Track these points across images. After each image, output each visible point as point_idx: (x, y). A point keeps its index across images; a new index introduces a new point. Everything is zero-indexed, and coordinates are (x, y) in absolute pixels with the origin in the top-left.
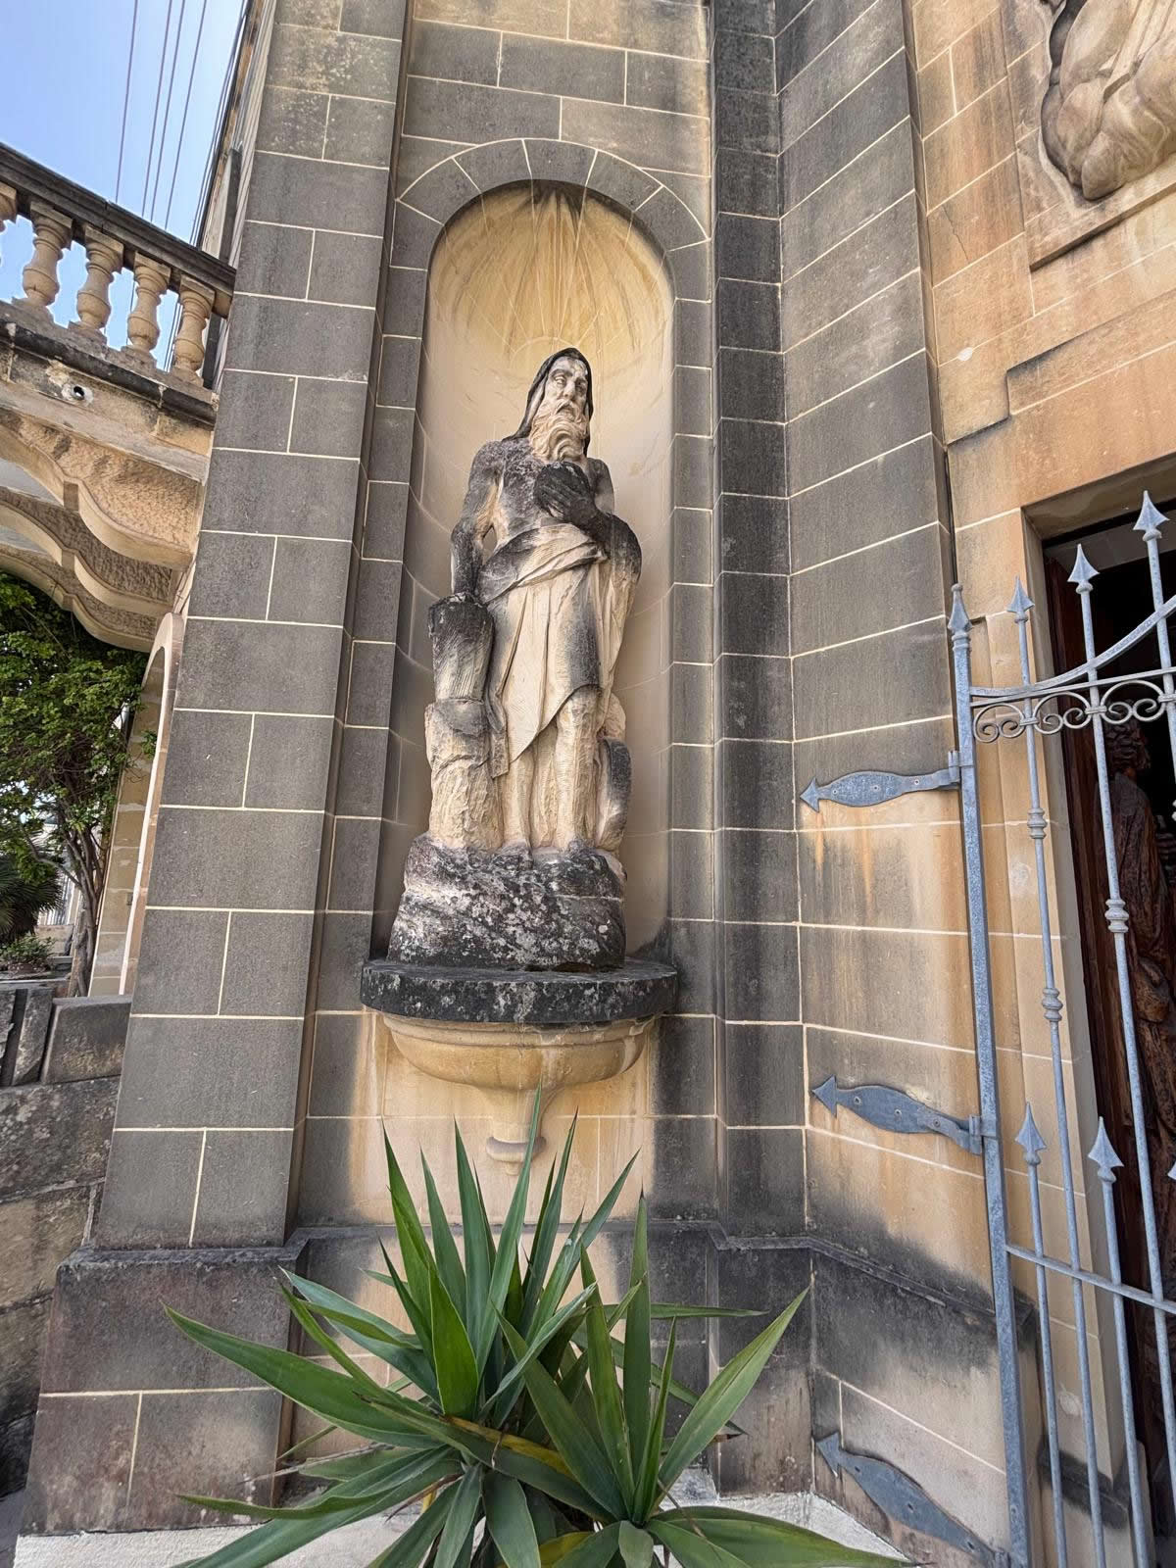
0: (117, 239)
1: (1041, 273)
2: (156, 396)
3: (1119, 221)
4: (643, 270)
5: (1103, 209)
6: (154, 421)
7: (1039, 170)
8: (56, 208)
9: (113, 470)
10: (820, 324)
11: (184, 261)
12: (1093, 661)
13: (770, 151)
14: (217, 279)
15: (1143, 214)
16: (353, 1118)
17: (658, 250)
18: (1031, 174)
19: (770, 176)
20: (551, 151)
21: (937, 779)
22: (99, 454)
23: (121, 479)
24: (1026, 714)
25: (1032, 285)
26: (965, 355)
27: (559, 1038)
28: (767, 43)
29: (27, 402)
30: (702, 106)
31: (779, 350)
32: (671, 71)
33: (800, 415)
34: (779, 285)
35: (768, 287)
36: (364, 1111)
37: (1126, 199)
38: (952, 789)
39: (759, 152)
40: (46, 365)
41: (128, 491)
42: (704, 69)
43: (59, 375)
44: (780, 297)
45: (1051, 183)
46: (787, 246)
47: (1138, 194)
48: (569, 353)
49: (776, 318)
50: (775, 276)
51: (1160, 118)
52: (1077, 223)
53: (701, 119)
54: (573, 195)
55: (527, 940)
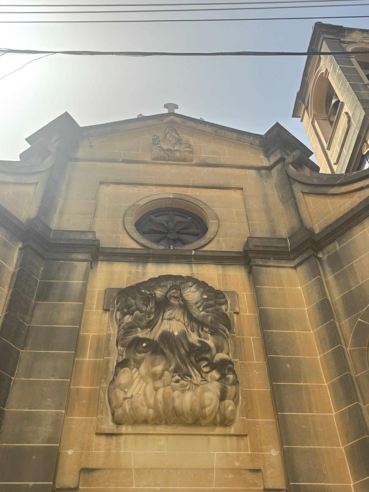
1: (98, 436)
3: (121, 434)
5: (117, 428)
7: (105, 401)
10: (24, 408)
13: (25, 322)
15: (126, 436)
18: (103, 400)
19: (23, 332)
25: (95, 439)
26: (70, 452)
28: (36, 281)
30: (6, 287)
31: (4, 408)
33: (4, 444)
34: (13, 378)
35: (9, 377)
37: (124, 429)
39: (21, 320)
42: (11, 273)
44: (12, 383)
45: (107, 409)
46: (21, 364)
47: (127, 430)
49: (8, 392)
50: (12, 374)
51: (134, 414)
52: (110, 427)
53: (5, 291)
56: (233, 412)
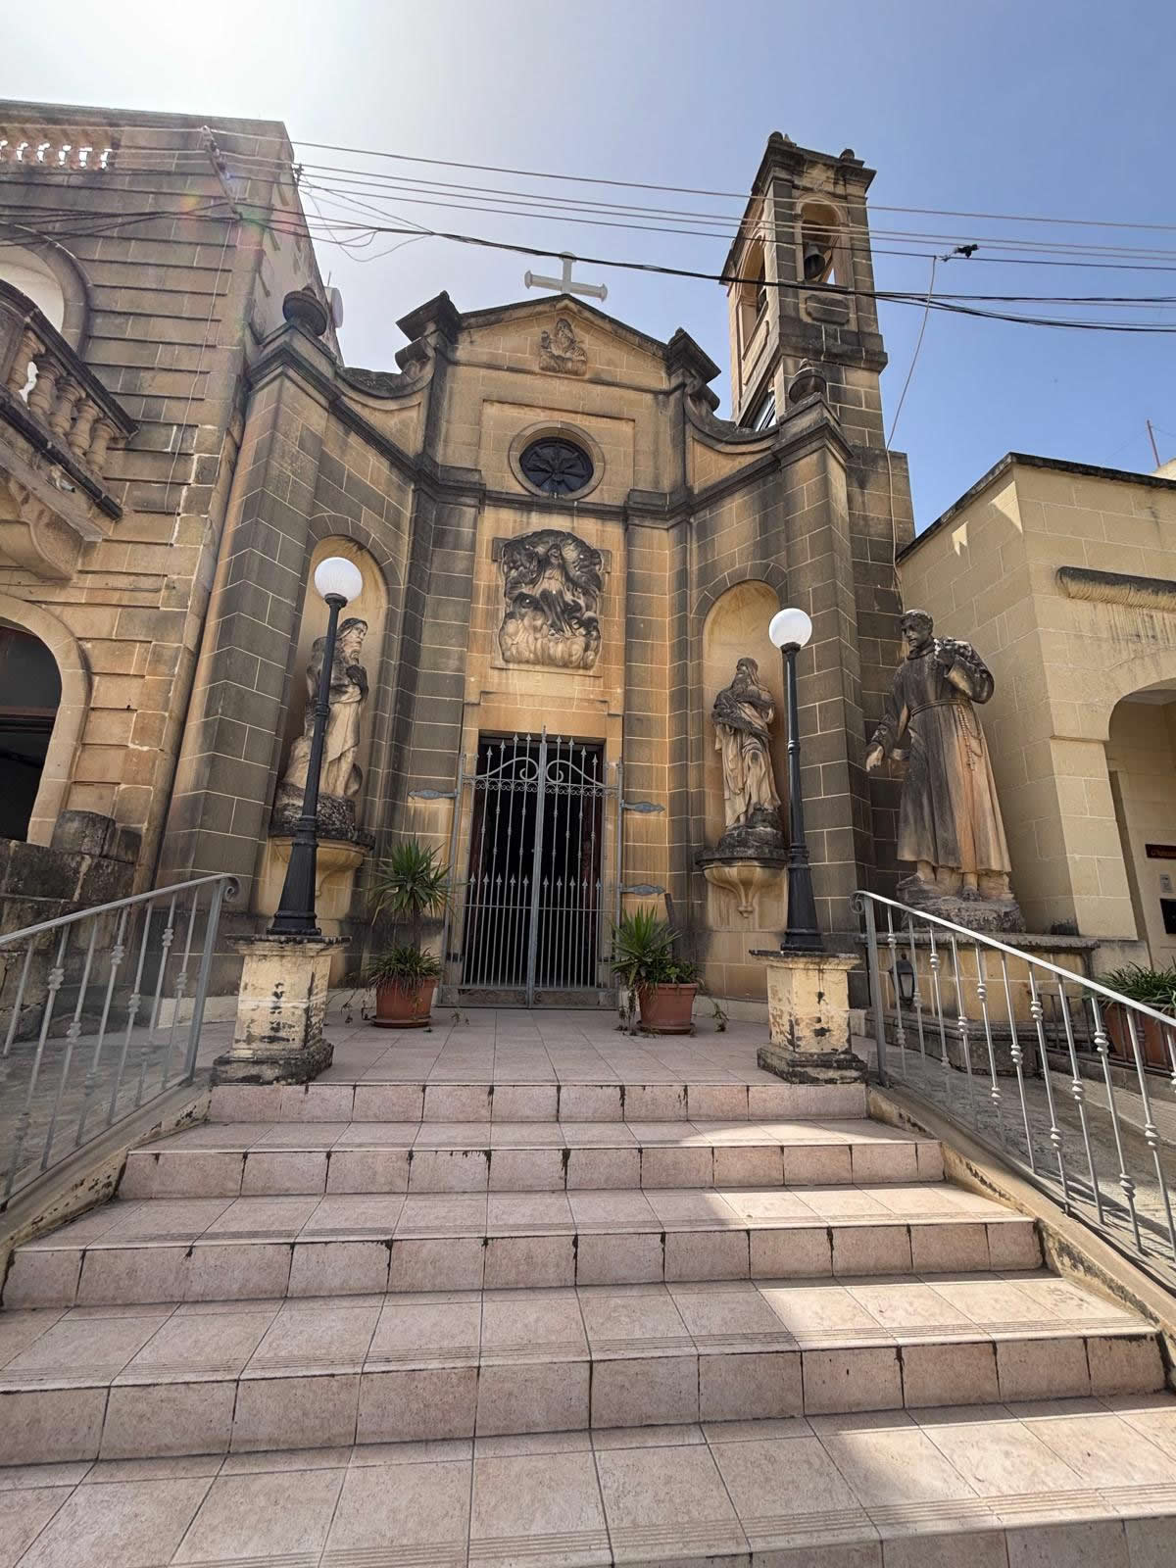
0: (85, 390)
2: (98, 497)
4: (376, 581)
6: (90, 508)
8: (62, 364)
9: (45, 519)
10: (435, 644)
11: (113, 413)
12: (489, 774)
13: (427, 569)
14: (125, 427)
16: (261, 879)
17: (386, 583)
19: (426, 578)
20: (358, 528)
21: (451, 795)
22: (42, 507)
23: (48, 525)
24: (474, 783)
25: (490, 671)
26: (473, 679)
27: (357, 849)
28: (431, 526)
29: (21, 472)
30: (407, 533)
31: (421, 643)
32: (399, 513)
33: (425, 670)
34: (424, 619)
35: (421, 619)
36: (265, 877)
37: (511, 666)
38: (453, 799)
39: (424, 567)
40: (52, 463)
41: (50, 534)
42: (410, 518)
43: (57, 472)
44: (423, 624)
46: (428, 607)
48: (364, 623)
49: (421, 631)
50: (423, 615)
51: (519, 656)
53: (406, 539)
54: (361, 547)
55: (337, 823)
56: (593, 661)
